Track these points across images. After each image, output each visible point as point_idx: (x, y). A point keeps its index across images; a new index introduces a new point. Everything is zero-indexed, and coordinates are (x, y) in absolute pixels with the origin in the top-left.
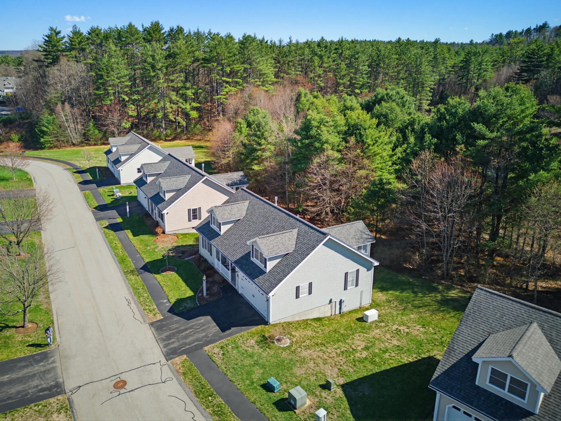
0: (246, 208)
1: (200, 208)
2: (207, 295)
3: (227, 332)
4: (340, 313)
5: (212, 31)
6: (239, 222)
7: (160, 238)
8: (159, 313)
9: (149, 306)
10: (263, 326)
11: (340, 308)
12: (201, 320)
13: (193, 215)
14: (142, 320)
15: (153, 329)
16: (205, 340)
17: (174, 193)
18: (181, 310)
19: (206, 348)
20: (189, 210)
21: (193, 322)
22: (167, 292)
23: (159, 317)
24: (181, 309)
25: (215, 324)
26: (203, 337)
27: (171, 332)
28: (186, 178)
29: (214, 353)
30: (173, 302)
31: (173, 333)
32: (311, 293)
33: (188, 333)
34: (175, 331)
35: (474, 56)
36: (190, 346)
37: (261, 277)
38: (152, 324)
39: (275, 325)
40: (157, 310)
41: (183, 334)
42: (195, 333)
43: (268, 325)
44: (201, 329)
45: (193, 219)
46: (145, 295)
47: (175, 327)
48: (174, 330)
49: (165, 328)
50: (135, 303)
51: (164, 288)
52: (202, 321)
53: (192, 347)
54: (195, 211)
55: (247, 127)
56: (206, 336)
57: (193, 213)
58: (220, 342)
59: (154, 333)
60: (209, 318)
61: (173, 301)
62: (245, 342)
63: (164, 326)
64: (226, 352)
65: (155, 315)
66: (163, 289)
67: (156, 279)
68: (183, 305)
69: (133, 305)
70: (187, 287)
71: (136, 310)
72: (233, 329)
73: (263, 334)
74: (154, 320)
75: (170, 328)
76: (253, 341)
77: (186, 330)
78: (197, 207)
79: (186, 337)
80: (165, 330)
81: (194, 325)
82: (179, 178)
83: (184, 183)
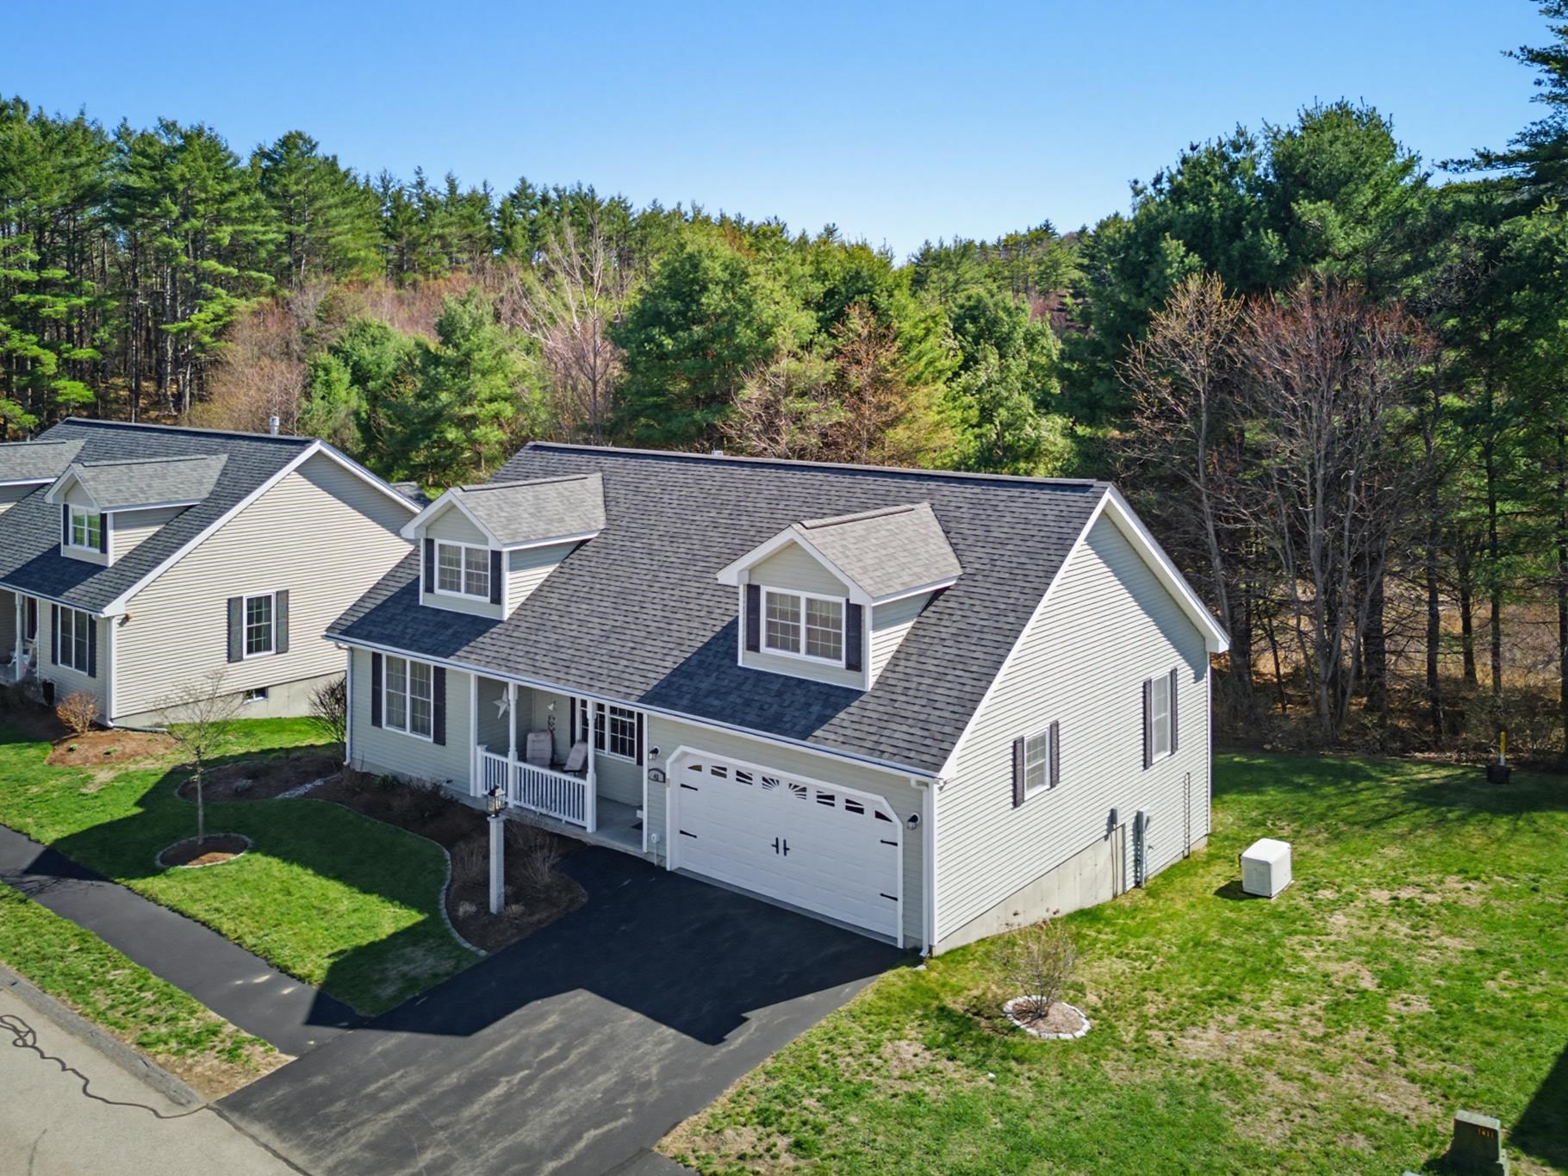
0: (600, 500)
1: (283, 595)
2: (508, 900)
3: (738, 1039)
4: (1138, 885)
5: (131, 125)
6: (588, 550)
7: (84, 747)
8: (252, 1042)
9: (171, 1020)
10: (904, 970)
11: (1138, 861)
12: (542, 1017)
13: (250, 630)
14: (156, 1100)
15: (256, 1128)
16: (639, 1105)
17: (151, 531)
18: (394, 998)
19: (673, 1143)
20: (233, 604)
21: (503, 1038)
22: (250, 940)
23: (268, 1060)
24: (389, 990)
25: (636, 1017)
26: (611, 1095)
27: (391, 1114)
28: (208, 466)
29: (742, 1157)
30: (319, 975)
31: (410, 1117)
32: (1058, 781)
33: (508, 1096)
34: (413, 1103)
35: (936, 267)
36: (569, 1157)
37: (842, 715)
38: (236, 1106)
39: (958, 955)
40: (231, 1028)
41: (476, 1108)
42: (551, 1086)
43: (921, 961)
44: (573, 1056)
45: (250, 651)
46: (120, 975)
47: (399, 1086)
48: (401, 1099)
49: (339, 1106)
50: (70, 1029)
51: (227, 926)
52: (553, 1019)
53: (580, 1157)
54: (259, 607)
55: (352, 384)
56: (626, 1083)
57: (249, 622)
58: (731, 1091)
59: (276, 1144)
60: (581, 1000)
61: (316, 966)
62: (876, 1062)
63: (329, 1094)
64: (807, 1135)
65: (232, 1054)
66: (218, 931)
67: (154, 900)
68: (393, 974)
69: (50, 1036)
70: (361, 898)
71: (80, 1055)
72: (757, 1017)
73: (935, 1003)
74: (242, 1082)
75: (373, 1097)
76: (908, 1049)
77: (479, 1083)
78: (271, 591)
79: (505, 1118)
80: (345, 1116)
81: (518, 1049)
82: (171, 467)
83: (200, 483)
